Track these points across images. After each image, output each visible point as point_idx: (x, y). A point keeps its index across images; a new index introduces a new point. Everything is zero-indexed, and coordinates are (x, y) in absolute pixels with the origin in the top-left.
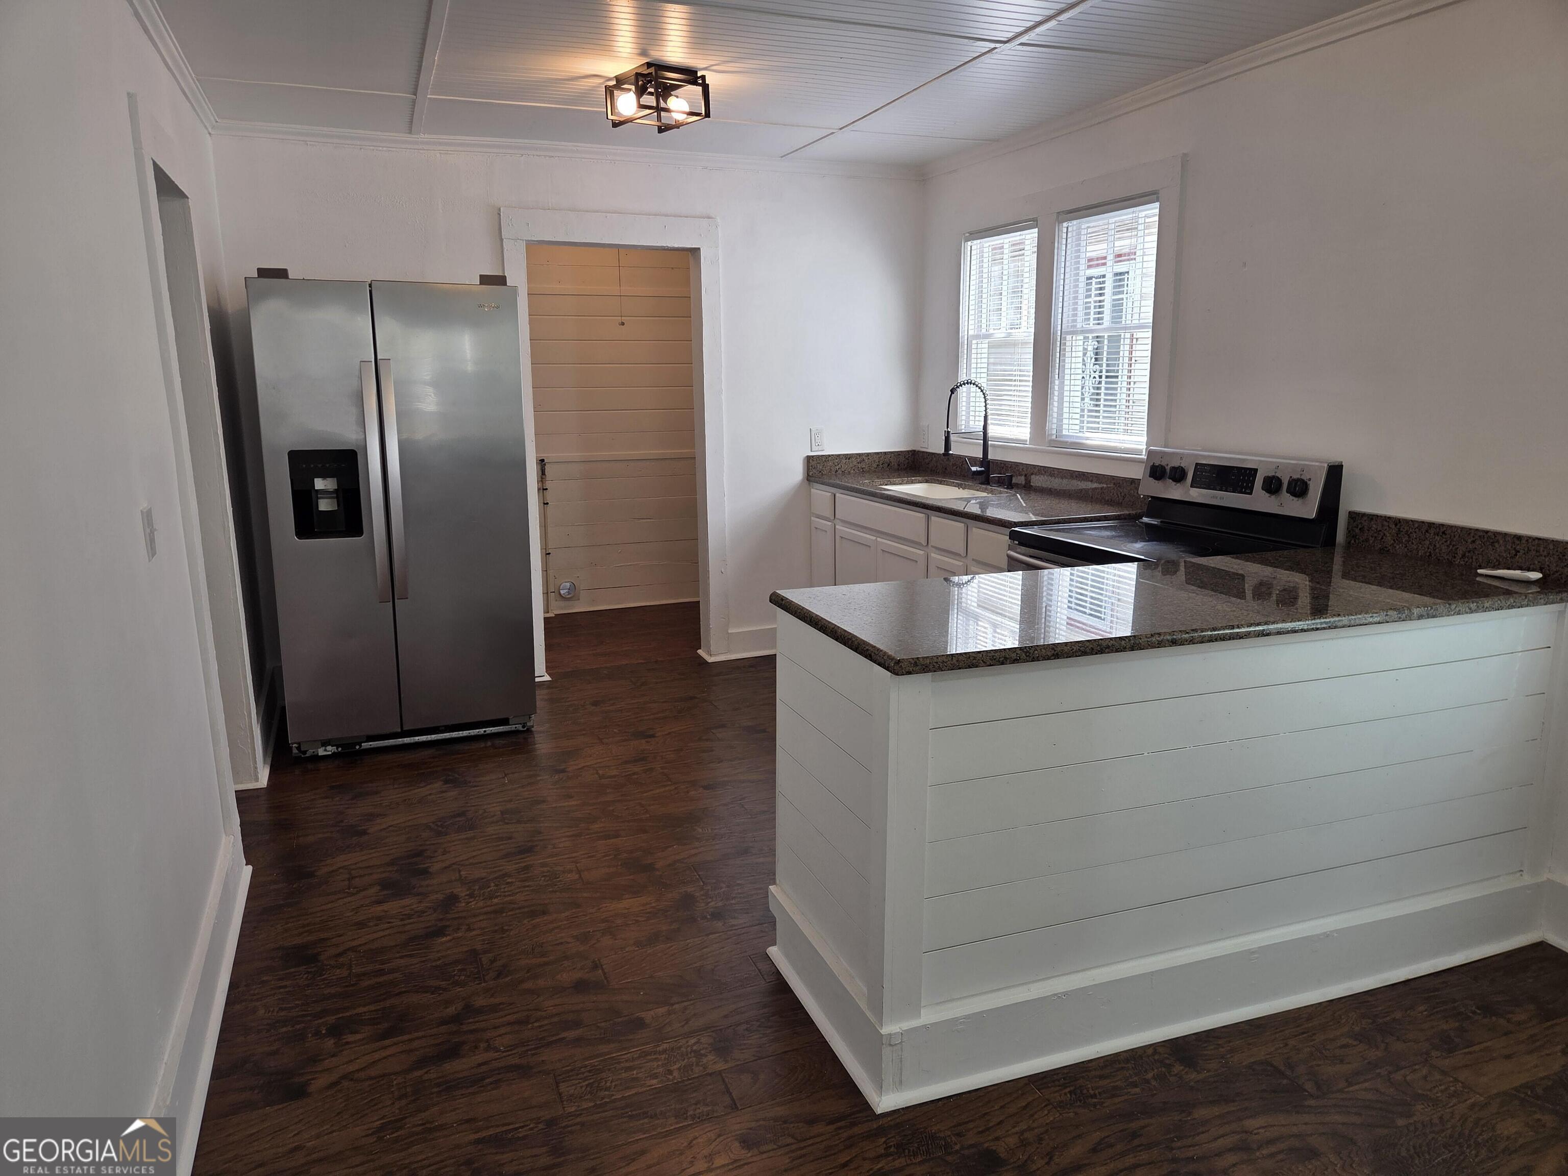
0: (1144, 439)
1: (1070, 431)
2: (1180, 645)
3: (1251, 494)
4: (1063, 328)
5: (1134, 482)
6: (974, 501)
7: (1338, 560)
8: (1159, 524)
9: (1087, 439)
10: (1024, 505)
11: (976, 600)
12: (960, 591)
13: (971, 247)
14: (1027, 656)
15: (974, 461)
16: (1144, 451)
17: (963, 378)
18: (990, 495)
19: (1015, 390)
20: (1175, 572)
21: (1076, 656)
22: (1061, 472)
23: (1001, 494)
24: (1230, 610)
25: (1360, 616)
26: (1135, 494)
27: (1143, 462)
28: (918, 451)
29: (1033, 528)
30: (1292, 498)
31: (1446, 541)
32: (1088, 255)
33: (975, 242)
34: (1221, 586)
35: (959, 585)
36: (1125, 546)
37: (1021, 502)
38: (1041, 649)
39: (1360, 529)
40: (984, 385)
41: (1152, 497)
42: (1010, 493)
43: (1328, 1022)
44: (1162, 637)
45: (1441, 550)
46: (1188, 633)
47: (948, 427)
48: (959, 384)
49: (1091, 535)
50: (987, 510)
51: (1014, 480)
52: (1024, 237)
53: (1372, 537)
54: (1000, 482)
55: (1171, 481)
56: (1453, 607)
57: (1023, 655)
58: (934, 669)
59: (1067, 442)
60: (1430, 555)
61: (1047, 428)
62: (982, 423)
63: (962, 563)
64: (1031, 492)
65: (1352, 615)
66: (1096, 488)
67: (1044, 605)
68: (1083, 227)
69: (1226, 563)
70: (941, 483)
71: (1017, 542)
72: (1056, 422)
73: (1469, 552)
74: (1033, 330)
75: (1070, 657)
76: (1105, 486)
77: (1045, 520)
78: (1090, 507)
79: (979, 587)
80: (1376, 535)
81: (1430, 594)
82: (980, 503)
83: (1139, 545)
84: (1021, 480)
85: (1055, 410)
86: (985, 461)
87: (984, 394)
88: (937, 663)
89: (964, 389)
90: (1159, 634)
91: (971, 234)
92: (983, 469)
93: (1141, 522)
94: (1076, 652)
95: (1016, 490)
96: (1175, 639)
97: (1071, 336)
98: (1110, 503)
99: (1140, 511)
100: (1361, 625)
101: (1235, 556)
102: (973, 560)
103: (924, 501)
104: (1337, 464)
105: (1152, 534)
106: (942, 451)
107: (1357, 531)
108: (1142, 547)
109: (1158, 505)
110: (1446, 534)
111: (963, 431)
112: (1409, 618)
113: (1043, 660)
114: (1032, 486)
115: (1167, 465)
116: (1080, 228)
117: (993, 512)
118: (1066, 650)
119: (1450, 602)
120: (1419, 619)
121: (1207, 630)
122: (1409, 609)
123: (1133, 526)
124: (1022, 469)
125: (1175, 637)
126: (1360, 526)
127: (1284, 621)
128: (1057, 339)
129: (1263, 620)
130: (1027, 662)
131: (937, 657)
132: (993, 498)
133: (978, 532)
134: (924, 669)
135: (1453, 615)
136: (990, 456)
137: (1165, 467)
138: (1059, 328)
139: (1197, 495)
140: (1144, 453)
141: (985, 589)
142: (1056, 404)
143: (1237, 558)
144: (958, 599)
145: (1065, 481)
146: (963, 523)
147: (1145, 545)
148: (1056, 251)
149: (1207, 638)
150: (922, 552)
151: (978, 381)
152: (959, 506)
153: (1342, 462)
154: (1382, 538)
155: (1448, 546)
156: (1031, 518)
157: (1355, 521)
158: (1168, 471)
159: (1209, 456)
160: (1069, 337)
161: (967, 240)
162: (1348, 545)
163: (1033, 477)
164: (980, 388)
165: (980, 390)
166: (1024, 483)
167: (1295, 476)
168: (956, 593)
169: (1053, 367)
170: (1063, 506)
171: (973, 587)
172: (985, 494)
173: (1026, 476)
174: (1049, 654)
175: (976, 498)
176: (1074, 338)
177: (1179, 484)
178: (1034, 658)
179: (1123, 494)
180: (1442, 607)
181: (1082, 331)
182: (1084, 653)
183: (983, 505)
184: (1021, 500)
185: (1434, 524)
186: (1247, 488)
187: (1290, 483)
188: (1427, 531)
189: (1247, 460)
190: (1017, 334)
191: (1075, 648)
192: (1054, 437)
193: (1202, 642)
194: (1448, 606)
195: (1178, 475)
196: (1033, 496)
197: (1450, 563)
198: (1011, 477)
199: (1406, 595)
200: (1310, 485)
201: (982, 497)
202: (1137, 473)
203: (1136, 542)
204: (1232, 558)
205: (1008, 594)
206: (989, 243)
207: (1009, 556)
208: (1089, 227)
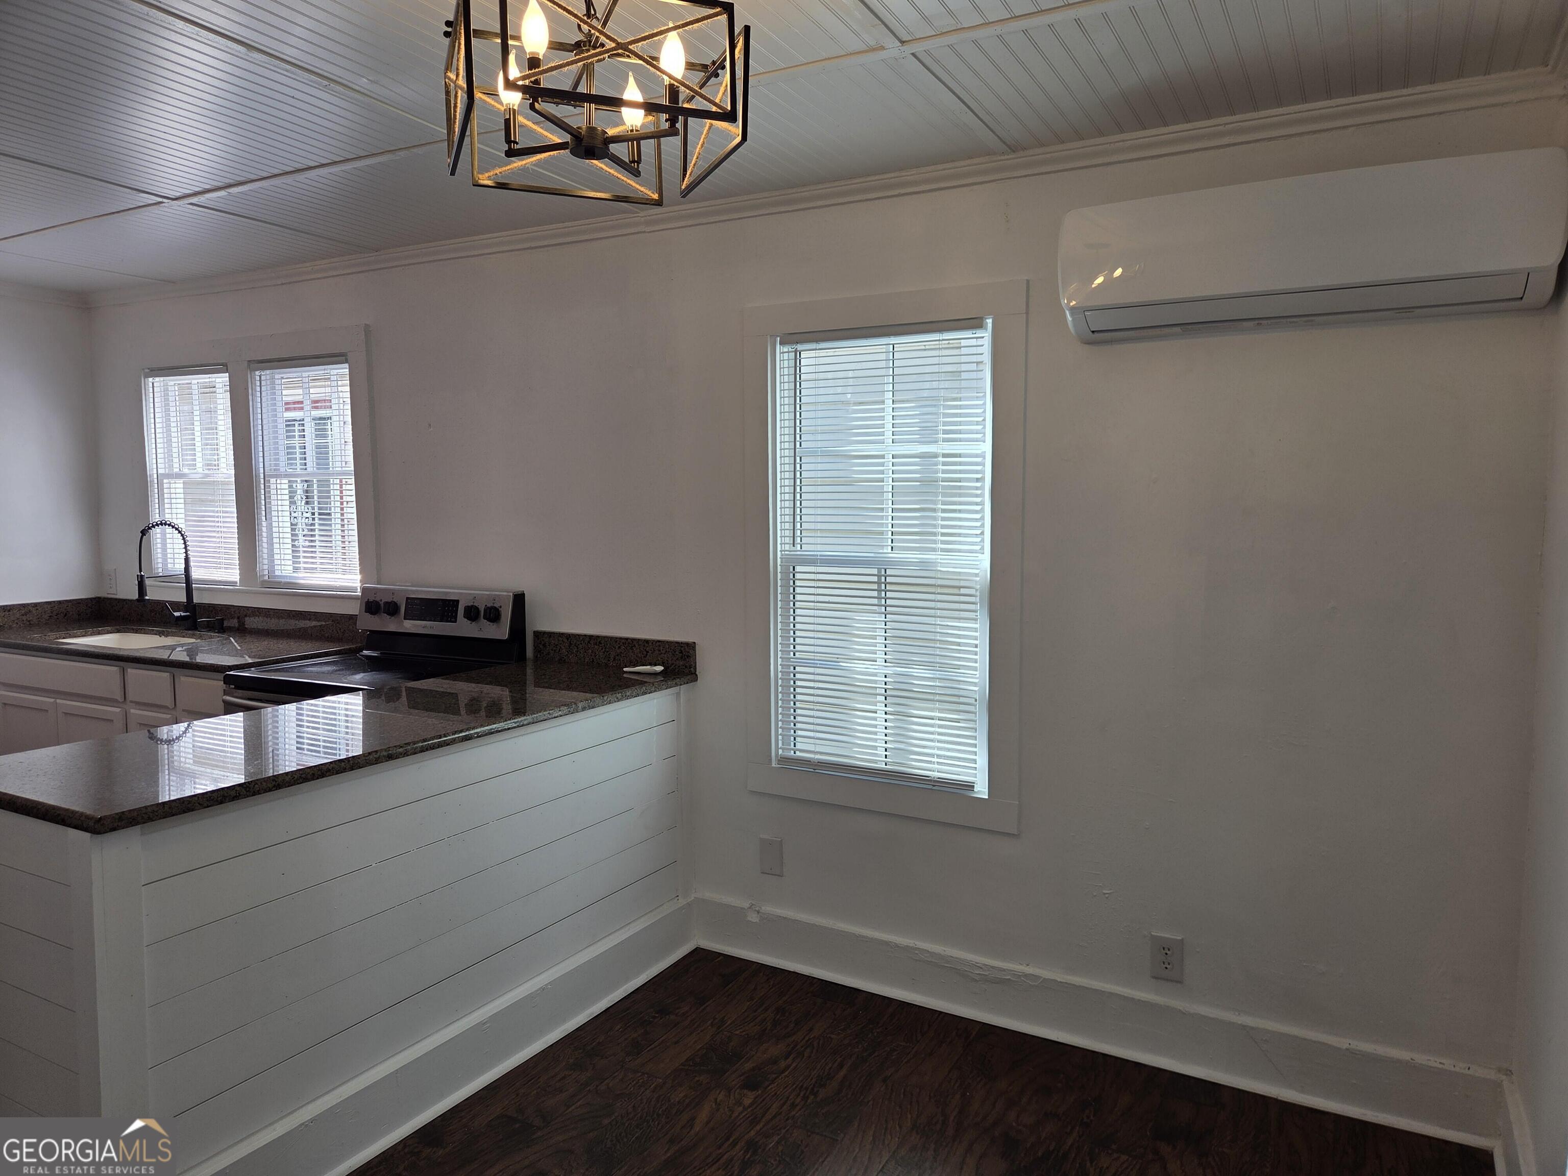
0: (359, 577)
1: (283, 571)
2: (396, 759)
3: (456, 622)
4: (266, 471)
5: (352, 618)
6: (180, 649)
7: (529, 671)
8: (379, 655)
9: (303, 578)
10: (239, 648)
11: (191, 756)
12: (170, 749)
13: (153, 383)
14: (247, 792)
15: (176, 606)
16: (359, 588)
17: (156, 518)
18: (199, 641)
19: (218, 532)
20: (398, 699)
21: (298, 784)
22: (277, 613)
23: (212, 638)
24: (438, 723)
25: (540, 714)
26: (354, 629)
27: (359, 599)
28: (104, 598)
29: (250, 670)
30: (488, 623)
31: (602, 649)
32: (285, 399)
33: (157, 379)
34: (432, 704)
35: (170, 742)
36: (346, 679)
37: (235, 646)
38: (261, 783)
39: (543, 645)
40: (182, 526)
41: (370, 631)
42: (222, 637)
43: (550, 1064)
44: (378, 754)
45: (599, 656)
46: (401, 747)
47: (140, 571)
48: (151, 525)
49: (312, 672)
50: (197, 657)
51: (226, 624)
52: (214, 380)
53: (552, 650)
54: (210, 627)
55: (386, 615)
56: (605, 698)
57: (243, 790)
58: (143, 820)
59: (281, 582)
60: (593, 661)
61: (258, 569)
62: (183, 566)
63: (170, 716)
64: (246, 635)
65: (534, 714)
66: (315, 627)
67: (271, 749)
68: (277, 376)
69: (437, 684)
70: (136, 631)
71: (233, 686)
72: (267, 563)
73: (618, 655)
74: (233, 472)
75: (292, 785)
76: (324, 623)
77: (260, 662)
78: (310, 645)
79: (194, 741)
80: (555, 648)
81: (591, 691)
82: (188, 650)
83: (358, 677)
84: (234, 623)
85: (265, 551)
86: (190, 605)
87: (182, 535)
88: (146, 813)
89: (158, 530)
90: (376, 752)
91: (151, 371)
92: (188, 614)
93: (361, 655)
94: (297, 779)
95: (229, 634)
96: (390, 754)
97: (275, 479)
98: (330, 639)
99: (360, 645)
100: (542, 721)
101: (444, 677)
102: (184, 710)
103: (116, 652)
104: (520, 593)
105: (372, 665)
106: (135, 596)
107: (541, 646)
108: (362, 678)
109: (376, 639)
110: (601, 644)
111: (161, 574)
112: (576, 711)
113: (264, 793)
114: (246, 628)
115: (381, 600)
116: (273, 378)
117: (203, 658)
118: (287, 780)
119: (603, 695)
120: (583, 711)
121: (418, 742)
122: (575, 704)
123: (355, 659)
124: (234, 612)
125: (390, 752)
126: (543, 643)
127: (482, 726)
128: (260, 481)
129: (466, 727)
130: (248, 797)
131: (146, 807)
132: (203, 643)
133: (186, 680)
134: (131, 823)
135: (606, 704)
136: (196, 600)
137: (379, 603)
138: (262, 470)
139: (411, 626)
140: (359, 590)
141: (201, 742)
142: (265, 545)
143: (447, 679)
144: (168, 759)
145: (282, 621)
146: (167, 672)
147: (365, 676)
148: (250, 397)
149: (419, 749)
150: (118, 710)
151: (175, 521)
152: (164, 655)
153: (523, 591)
154: (559, 651)
155: (604, 652)
156: (246, 660)
157: (538, 639)
158: (382, 605)
159: (417, 591)
160: (273, 480)
161: (147, 376)
162: (536, 658)
163: (247, 619)
164: (177, 529)
165: (177, 532)
166: (237, 625)
167: (489, 605)
168: (166, 751)
169: (259, 508)
170: (281, 646)
171: (185, 742)
172: (193, 640)
173: (238, 618)
174: (270, 786)
175: (182, 645)
176: (278, 481)
177: (393, 618)
178: (254, 792)
179: (342, 630)
180: (597, 699)
181: (286, 475)
182: (306, 780)
183: (191, 652)
184: (235, 644)
185: (592, 636)
186: (453, 618)
187: (485, 610)
188: (589, 642)
189: (450, 592)
190: (215, 475)
191: (296, 777)
192: (266, 578)
193: (415, 753)
194: (602, 698)
195: (392, 609)
196: (248, 638)
197: (607, 665)
198: (222, 620)
199: (575, 694)
200: (502, 612)
201: (189, 643)
202: (353, 609)
203: (355, 674)
204: (443, 679)
205: (229, 744)
206: (174, 382)
207: (224, 701)
208: (282, 378)
